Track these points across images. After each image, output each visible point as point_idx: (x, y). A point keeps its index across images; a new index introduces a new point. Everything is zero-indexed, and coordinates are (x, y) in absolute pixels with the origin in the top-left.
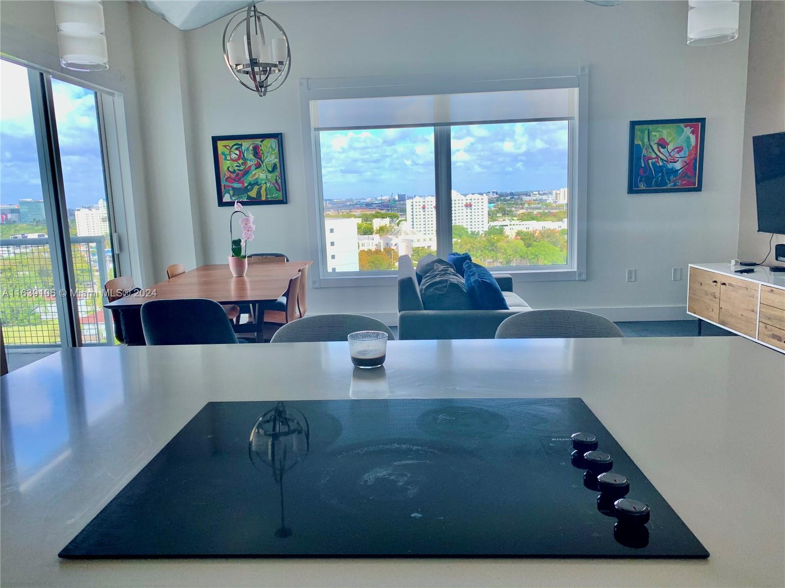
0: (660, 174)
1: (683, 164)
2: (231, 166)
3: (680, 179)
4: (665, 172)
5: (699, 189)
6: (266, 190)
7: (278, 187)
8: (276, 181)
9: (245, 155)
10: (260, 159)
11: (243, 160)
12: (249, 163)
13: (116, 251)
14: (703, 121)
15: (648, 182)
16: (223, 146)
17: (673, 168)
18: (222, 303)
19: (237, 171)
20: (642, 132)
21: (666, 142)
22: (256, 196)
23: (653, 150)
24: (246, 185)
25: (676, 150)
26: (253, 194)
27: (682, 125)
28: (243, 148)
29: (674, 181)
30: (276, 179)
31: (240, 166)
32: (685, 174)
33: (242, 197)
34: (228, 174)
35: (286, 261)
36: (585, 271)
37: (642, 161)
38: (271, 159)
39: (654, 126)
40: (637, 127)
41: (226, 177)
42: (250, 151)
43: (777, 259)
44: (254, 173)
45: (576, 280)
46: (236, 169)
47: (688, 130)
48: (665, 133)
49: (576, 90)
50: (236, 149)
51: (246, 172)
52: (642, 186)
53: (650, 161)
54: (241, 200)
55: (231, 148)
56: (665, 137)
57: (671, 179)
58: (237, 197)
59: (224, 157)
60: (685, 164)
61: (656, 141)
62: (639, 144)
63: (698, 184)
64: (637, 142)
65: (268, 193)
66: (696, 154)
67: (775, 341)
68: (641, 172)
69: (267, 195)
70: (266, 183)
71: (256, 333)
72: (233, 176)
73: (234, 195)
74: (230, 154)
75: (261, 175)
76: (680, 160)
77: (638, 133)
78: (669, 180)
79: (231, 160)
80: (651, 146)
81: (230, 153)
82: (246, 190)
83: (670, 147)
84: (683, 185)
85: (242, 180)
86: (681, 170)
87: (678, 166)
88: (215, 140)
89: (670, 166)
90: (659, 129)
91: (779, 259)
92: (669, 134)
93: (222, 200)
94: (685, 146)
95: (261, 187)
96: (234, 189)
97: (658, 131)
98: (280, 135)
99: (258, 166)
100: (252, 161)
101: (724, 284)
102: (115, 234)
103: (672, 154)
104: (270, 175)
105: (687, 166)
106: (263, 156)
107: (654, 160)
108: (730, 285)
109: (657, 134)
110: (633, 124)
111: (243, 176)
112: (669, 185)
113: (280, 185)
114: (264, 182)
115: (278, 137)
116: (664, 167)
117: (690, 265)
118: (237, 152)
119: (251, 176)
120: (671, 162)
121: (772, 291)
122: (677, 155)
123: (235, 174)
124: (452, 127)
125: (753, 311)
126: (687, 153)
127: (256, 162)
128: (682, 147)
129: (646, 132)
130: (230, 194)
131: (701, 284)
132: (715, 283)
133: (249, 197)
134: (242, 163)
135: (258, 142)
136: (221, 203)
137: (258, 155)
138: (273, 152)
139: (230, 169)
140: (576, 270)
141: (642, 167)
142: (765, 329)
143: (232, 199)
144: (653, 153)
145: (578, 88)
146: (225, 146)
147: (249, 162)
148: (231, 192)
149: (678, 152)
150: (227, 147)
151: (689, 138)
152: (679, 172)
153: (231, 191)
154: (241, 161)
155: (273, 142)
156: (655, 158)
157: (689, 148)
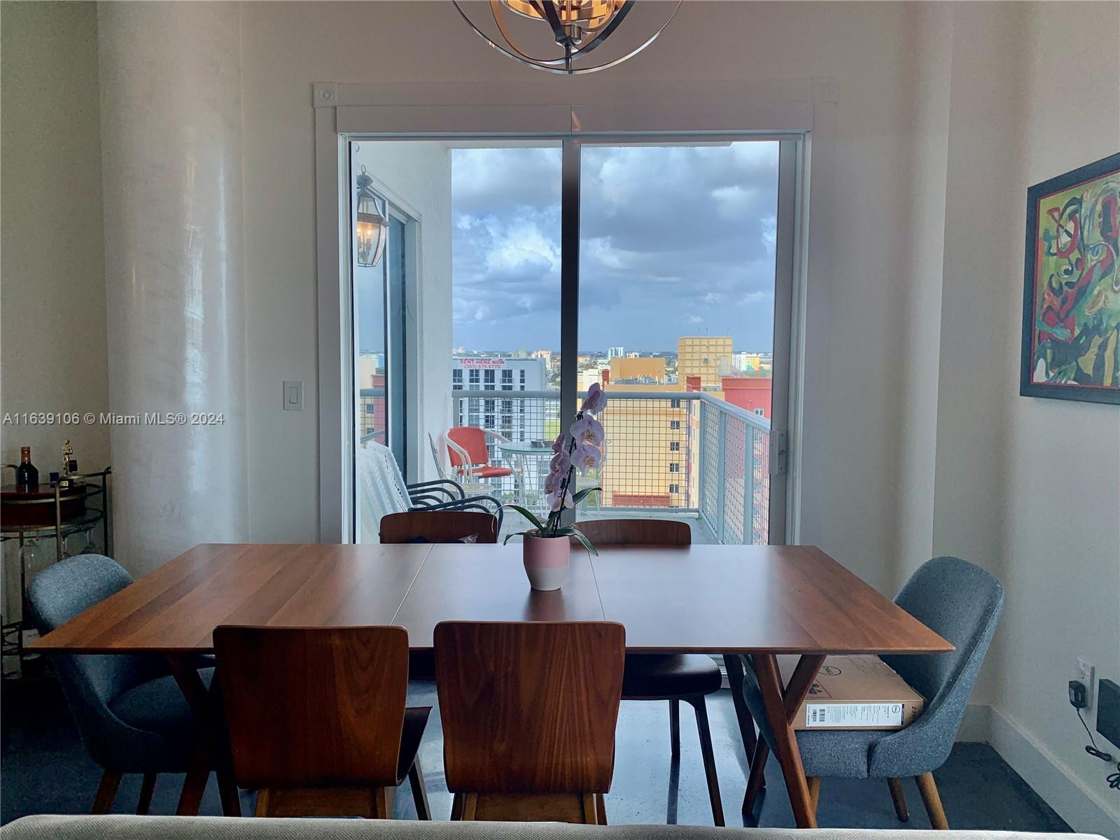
2: (1056, 274)
6: (1116, 350)
9: (1086, 233)
10: (1114, 241)
11: (1080, 250)
12: (1091, 260)
16: (1048, 212)
19: (1065, 288)
22: (1094, 371)
24: (1077, 332)
26: (1088, 362)
28: (1083, 212)
31: (1072, 271)
33: (1065, 374)
34: (1048, 298)
41: (1045, 307)
42: (1096, 217)
44: (1095, 292)
46: (1064, 282)
50: (1072, 217)
51: (1082, 291)
54: (1063, 382)
55: (1062, 216)
58: (1057, 370)
59: (1046, 245)
69: (1115, 368)
72: (1057, 303)
73: (1052, 365)
74: (1057, 237)
75: (1111, 298)
79: (1059, 252)
81: (1058, 231)
82: (1076, 349)
85: (1071, 316)
88: (1037, 193)
93: (1029, 378)
95: (1108, 339)
96: (1056, 343)
99: (1107, 267)
100: (1096, 249)
111: (1074, 306)
114: (1114, 324)
118: (1071, 227)
119: (1090, 301)
123: (1060, 299)
127: (1105, 255)
130: (1046, 360)
133: (1080, 375)
134: (1077, 261)
135: (1113, 182)
136: (1029, 388)
137: (1110, 230)
139: (1054, 285)
143: (1049, 375)
146: (1051, 213)
147: (1089, 256)
148: (1050, 354)
150: (1055, 214)
153: (1049, 351)
154: (1075, 255)
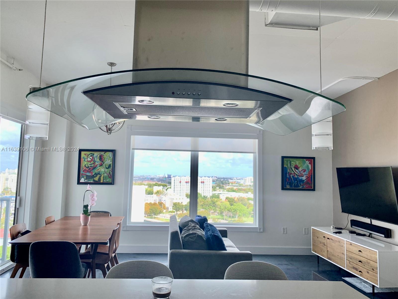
0: (296, 182)
1: (306, 177)
2: (87, 164)
3: (305, 184)
4: (298, 181)
5: (314, 190)
6: (103, 177)
7: (110, 176)
8: (109, 173)
9: (95, 159)
10: (103, 162)
11: (94, 162)
12: (96, 163)
13: (17, 207)
14: (314, 158)
15: (291, 184)
16: (84, 154)
17: (302, 179)
18: (76, 243)
20: (287, 161)
21: (298, 167)
22: (98, 180)
23: (292, 170)
24: (93, 174)
25: (303, 171)
26: (96, 179)
27: (305, 160)
28: (94, 156)
29: (302, 185)
30: (109, 172)
31: (92, 164)
32: (307, 183)
33: (90, 180)
34: (85, 168)
35: (110, 216)
36: (262, 227)
37: (288, 174)
38: (108, 162)
39: (293, 159)
40: (285, 159)
41: (84, 169)
42: (98, 157)
43: (351, 227)
45: (258, 232)
46: (89, 166)
47: (307, 162)
48: (297, 162)
49: (257, 140)
50: (91, 156)
51: (94, 168)
52: (288, 187)
53: (291, 175)
54: (89, 182)
55: (88, 156)
56: (297, 164)
57: (301, 184)
58: (88, 180)
59: (84, 159)
60: (307, 178)
61: (294, 166)
62: (286, 167)
63: (313, 188)
64: (285, 166)
65: (105, 178)
66: (312, 174)
67: (355, 271)
68: (287, 180)
69: (104, 180)
70: (104, 174)
71: (91, 260)
72: (87, 169)
73: (86, 179)
75: (102, 170)
76: (305, 176)
77: (285, 162)
78: (300, 185)
79: (88, 161)
80: (291, 168)
81: (87, 158)
82: (93, 177)
83: (300, 169)
84: (307, 187)
85: (92, 171)
86: (305, 180)
87: (304, 178)
88: (80, 151)
89: (300, 178)
90: (294, 161)
91: (352, 227)
92: (299, 163)
93: (80, 181)
94: (306, 169)
95: (101, 176)
96: (87, 176)
97: (294, 162)
98: (114, 151)
99: (101, 165)
100: (98, 162)
101: (328, 239)
102: (18, 197)
103: (301, 173)
104: (106, 170)
105: (308, 179)
106: (104, 160)
107: (293, 175)
108: (331, 239)
109: (294, 163)
110: (283, 158)
111: (92, 170)
112: (300, 187)
113: (111, 175)
114: (103, 173)
115: (113, 151)
116: (298, 178)
117: (312, 227)
118: (91, 158)
120: (301, 176)
121: (351, 244)
122: (303, 173)
123: (88, 169)
124: (199, 153)
125: (343, 254)
126: (308, 172)
127: (100, 163)
128: (306, 170)
129: (289, 161)
131: (318, 238)
132: (324, 238)
133: (94, 180)
134: (93, 163)
135: (102, 153)
136: (79, 183)
137: (102, 160)
138: (110, 159)
139: (86, 166)
140: (258, 226)
141: (288, 178)
142: (349, 263)
143: (85, 181)
144: (293, 172)
145: (258, 140)
146: (85, 154)
148: (85, 177)
149: (304, 172)
150: (87, 155)
151: (308, 166)
152: (305, 181)
155: (110, 154)
156: (293, 174)
157: (308, 170)
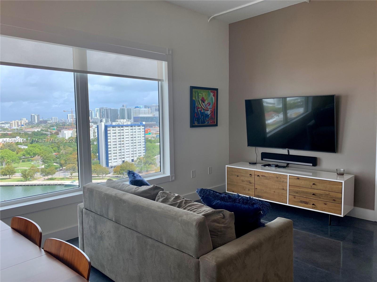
0: (203, 117)
14: (217, 90)
15: (198, 121)
17: (207, 114)
25: (208, 104)
27: (210, 91)
32: (211, 117)
36: (174, 175)
37: (196, 109)
39: (200, 90)
40: (194, 90)
45: (170, 181)
47: (212, 94)
52: (196, 124)
56: (204, 97)
57: (207, 120)
61: (201, 98)
63: (216, 123)
64: (194, 99)
66: (215, 107)
67: (303, 204)
76: (210, 109)
77: (193, 93)
80: (199, 101)
83: (206, 102)
84: (211, 123)
87: (209, 112)
91: (264, 160)
97: (201, 93)
101: (258, 176)
105: (212, 113)
107: (200, 109)
110: (192, 88)
112: (206, 123)
116: (204, 113)
117: (226, 166)
120: (206, 111)
121: (299, 178)
122: (208, 107)
125: (283, 189)
126: (212, 106)
129: (197, 93)
131: (238, 176)
132: (250, 176)
140: (169, 175)
141: (196, 113)
142: (294, 198)
144: (200, 105)
145: (167, 62)
151: (212, 98)
157: (212, 104)
